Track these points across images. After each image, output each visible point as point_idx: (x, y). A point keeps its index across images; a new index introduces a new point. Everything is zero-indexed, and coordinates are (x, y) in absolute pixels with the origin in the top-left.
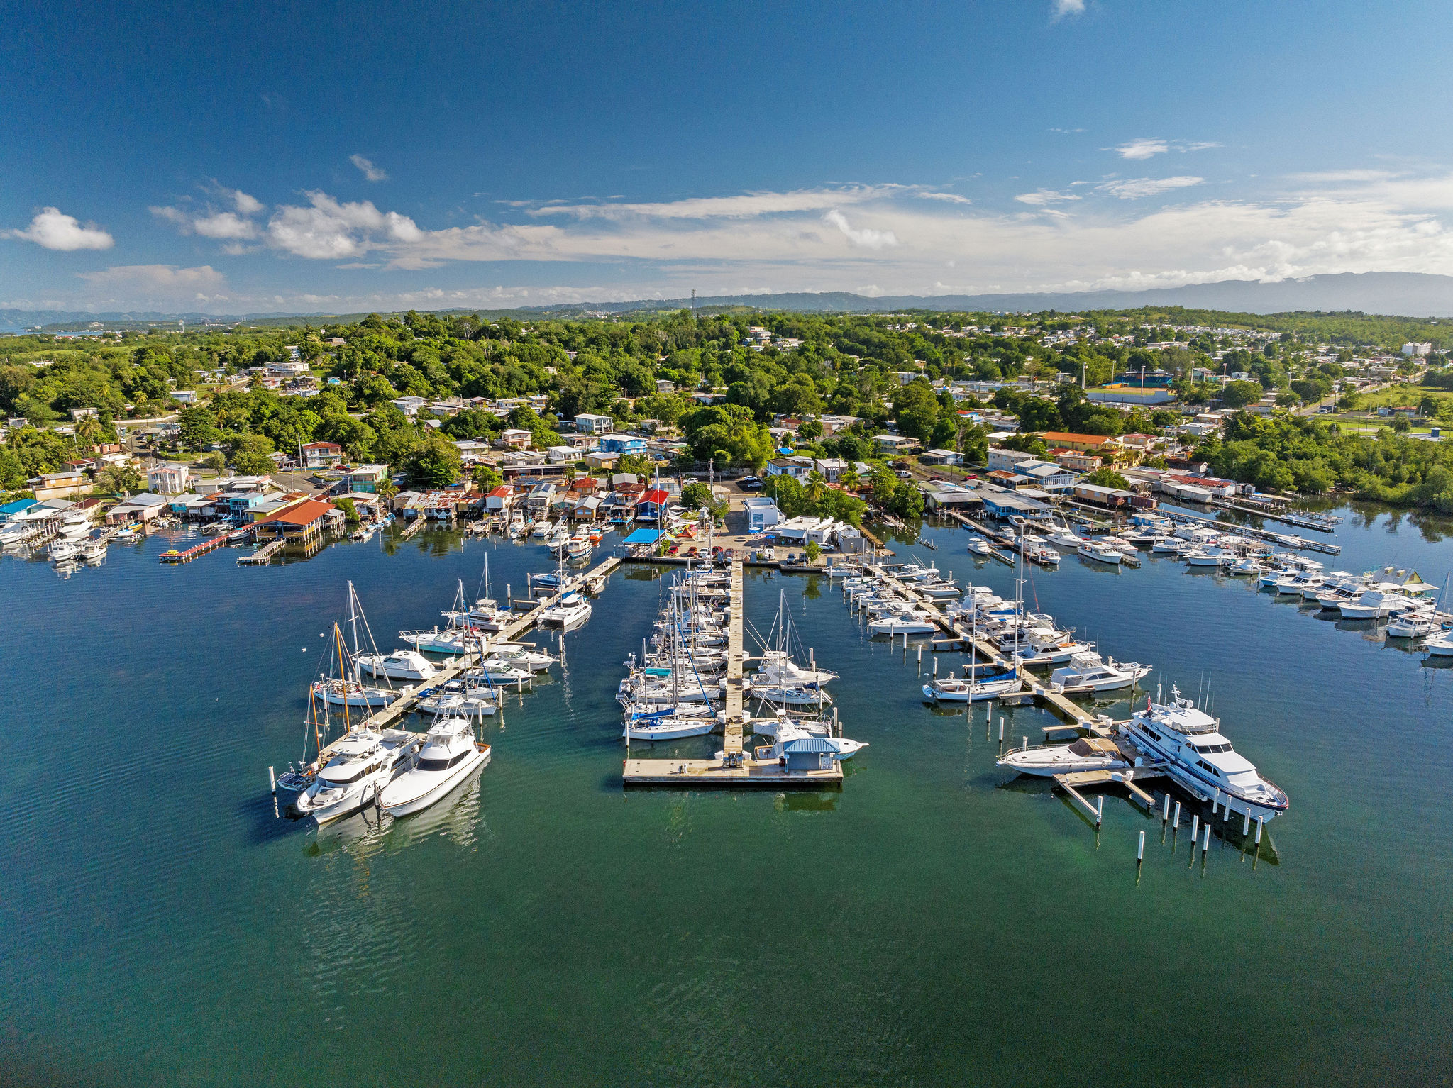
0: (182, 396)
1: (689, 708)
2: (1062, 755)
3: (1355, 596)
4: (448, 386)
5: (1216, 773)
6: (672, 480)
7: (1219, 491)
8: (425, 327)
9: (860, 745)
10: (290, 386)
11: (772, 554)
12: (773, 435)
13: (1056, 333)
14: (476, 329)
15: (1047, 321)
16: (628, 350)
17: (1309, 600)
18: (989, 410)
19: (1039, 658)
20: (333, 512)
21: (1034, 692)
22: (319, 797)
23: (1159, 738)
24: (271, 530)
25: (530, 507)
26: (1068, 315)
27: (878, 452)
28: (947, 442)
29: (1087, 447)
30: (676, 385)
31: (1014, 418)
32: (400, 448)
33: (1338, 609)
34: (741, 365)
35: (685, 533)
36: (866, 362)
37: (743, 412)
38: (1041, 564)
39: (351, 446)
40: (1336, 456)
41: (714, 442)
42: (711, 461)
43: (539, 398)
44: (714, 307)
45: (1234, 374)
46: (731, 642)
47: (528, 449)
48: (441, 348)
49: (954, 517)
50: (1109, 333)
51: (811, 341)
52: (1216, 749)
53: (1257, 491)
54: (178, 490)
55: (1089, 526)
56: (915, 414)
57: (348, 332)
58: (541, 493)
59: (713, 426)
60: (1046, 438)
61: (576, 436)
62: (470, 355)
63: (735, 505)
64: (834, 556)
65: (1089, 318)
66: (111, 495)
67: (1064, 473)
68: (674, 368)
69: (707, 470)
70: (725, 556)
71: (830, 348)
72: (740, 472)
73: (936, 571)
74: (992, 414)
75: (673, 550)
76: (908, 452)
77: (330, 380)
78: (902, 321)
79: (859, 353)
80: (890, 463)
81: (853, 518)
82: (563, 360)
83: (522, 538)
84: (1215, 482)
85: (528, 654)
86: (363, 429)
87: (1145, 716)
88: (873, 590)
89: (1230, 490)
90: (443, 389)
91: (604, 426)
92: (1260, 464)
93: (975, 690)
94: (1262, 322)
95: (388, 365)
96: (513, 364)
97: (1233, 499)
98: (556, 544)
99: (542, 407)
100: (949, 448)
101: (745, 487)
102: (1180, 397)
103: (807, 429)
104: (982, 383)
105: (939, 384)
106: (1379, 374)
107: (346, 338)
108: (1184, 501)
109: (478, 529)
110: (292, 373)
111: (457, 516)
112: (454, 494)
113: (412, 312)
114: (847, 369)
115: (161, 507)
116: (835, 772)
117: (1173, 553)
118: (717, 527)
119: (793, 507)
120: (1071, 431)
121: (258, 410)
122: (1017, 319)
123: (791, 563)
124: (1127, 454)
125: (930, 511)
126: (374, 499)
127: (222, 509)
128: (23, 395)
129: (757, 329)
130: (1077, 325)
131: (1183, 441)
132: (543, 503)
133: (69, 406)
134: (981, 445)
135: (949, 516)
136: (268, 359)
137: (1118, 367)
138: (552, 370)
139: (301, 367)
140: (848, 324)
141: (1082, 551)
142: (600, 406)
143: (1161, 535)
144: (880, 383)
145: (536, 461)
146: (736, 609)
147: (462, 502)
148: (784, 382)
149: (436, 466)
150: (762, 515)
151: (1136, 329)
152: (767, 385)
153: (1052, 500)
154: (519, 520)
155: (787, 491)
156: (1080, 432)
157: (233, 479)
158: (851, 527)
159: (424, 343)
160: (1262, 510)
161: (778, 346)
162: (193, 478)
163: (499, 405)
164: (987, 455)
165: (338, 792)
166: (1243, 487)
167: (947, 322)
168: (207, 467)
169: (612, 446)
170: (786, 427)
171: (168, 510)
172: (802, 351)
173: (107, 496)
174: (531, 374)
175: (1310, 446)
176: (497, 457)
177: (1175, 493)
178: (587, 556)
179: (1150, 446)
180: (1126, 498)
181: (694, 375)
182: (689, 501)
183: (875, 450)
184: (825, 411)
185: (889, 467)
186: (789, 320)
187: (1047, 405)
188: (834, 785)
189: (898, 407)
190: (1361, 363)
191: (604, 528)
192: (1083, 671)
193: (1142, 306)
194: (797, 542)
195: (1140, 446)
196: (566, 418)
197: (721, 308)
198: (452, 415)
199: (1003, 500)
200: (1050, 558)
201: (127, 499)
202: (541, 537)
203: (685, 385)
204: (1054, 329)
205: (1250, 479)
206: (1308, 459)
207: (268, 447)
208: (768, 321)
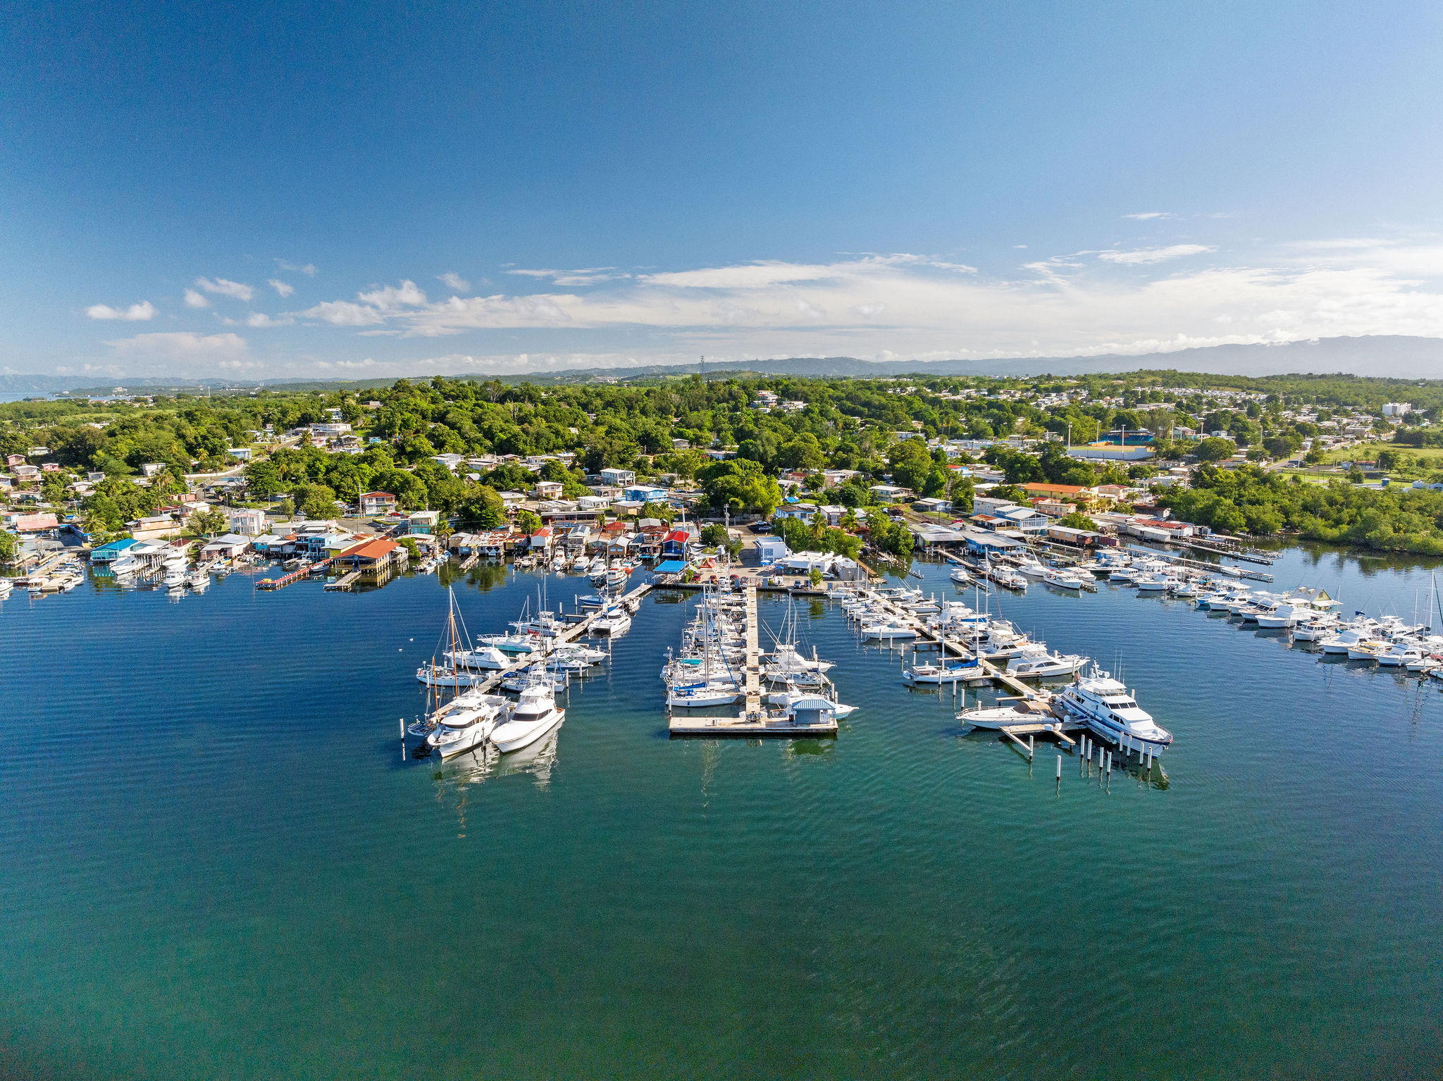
0: (238, 453)
1: (718, 686)
2: (1008, 713)
3: (1271, 609)
4: (481, 444)
5: (1122, 722)
6: (691, 524)
7: (1177, 533)
8: (453, 391)
9: (852, 708)
10: (335, 444)
11: (781, 581)
12: (781, 486)
13: (1049, 395)
14: (501, 393)
15: (1043, 384)
16: (644, 412)
17: (1234, 615)
18: (979, 465)
19: (1000, 654)
20: (399, 549)
21: (992, 676)
22: (442, 737)
23: (1083, 701)
24: (348, 563)
25: (569, 545)
26: (1064, 379)
27: (875, 500)
28: (937, 492)
29: (1062, 496)
30: (691, 442)
31: (1001, 472)
32: (451, 496)
33: (1256, 621)
34: (750, 425)
35: (706, 564)
36: (867, 422)
37: (753, 466)
38: (1011, 589)
39: (404, 495)
40: (1286, 502)
41: (729, 491)
42: (727, 506)
43: (566, 455)
44: (721, 372)
45: (1214, 433)
46: (748, 643)
47: (559, 498)
48: (472, 411)
49: (940, 554)
50: (1100, 395)
51: (815, 404)
52: (1124, 706)
53: (1212, 532)
54: (256, 532)
55: (1058, 560)
56: (909, 467)
57: (384, 396)
58: (579, 534)
59: (728, 477)
60: (1027, 488)
61: (603, 488)
62: (499, 416)
63: (748, 542)
64: (834, 583)
65: (1084, 381)
66: (198, 536)
67: (1038, 516)
68: (687, 428)
69: (723, 515)
70: (742, 582)
71: (833, 410)
72: (751, 517)
73: (919, 592)
74: (982, 468)
75: (697, 577)
76: (902, 500)
77: (371, 439)
78: (903, 385)
79: (860, 414)
80: (886, 510)
81: (851, 553)
82: (585, 421)
83: (565, 570)
84: (1175, 525)
85: (585, 650)
86: (414, 480)
87: (1074, 686)
88: (866, 606)
89: (1188, 531)
90: (477, 447)
91: (627, 479)
92: (1215, 509)
93: (944, 674)
94: (1253, 384)
95: (424, 426)
96: (541, 425)
97: (1190, 539)
98: (595, 574)
99: (569, 463)
100: (939, 496)
101: (755, 530)
102: (1158, 454)
103: (811, 481)
104: (975, 441)
105: (934, 443)
106: (1353, 432)
107: (383, 401)
108: (1146, 541)
109: (526, 563)
110: (337, 433)
111: (505, 554)
112: (501, 535)
113: (438, 377)
114: (848, 429)
115: (245, 546)
116: (832, 725)
117: (1127, 581)
118: (733, 561)
119: (799, 543)
120: (1052, 482)
121: (314, 465)
122: (1014, 382)
123: (797, 588)
124: (1100, 502)
125: (918, 549)
126: (431, 539)
127: (301, 547)
128: (99, 452)
129: (764, 392)
130: (1072, 388)
131: (1153, 491)
132: (580, 541)
133: (140, 462)
134: (967, 494)
135: (936, 552)
136: (312, 420)
137: (1103, 426)
138: (574, 431)
139: (343, 428)
140: (851, 387)
141: (1047, 580)
142: (622, 462)
143: (1117, 566)
144: (879, 442)
145: (569, 509)
146: (752, 621)
147: (509, 541)
148: (790, 440)
149: (484, 511)
150: (772, 550)
151: (1126, 391)
152: (775, 442)
153: (1028, 540)
154: (561, 556)
155: (793, 529)
156: (1059, 483)
157: (304, 523)
158: (849, 559)
159: (456, 406)
160: (1214, 548)
161: (784, 408)
162: (269, 522)
163: (529, 462)
164: (972, 503)
165: (456, 734)
166: (1200, 529)
167: (946, 385)
168: (279, 514)
169: (636, 495)
170: (792, 479)
171: (252, 548)
172: (806, 412)
173: (194, 537)
174: (557, 433)
175: (1266, 493)
176: (533, 506)
177: (1139, 534)
178: (622, 584)
179: (1123, 496)
180: (1093, 538)
181: (707, 434)
182: (708, 540)
183: (873, 499)
184: (827, 466)
185: (885, 513)
186: (794, 384)
187: (1029, 460)
188: (831, 734)
189: (894, 461)
190: (1339, 422)
191: (635, 563)
192: (1031, 660)
193: (1136, 370)
194: (802, 572)
195: (1113, 496)
196: (591, 472)
197: (728, 373)
198: (490, 469)
199: (982, 539)
200: (1019, 584)
201: (212, 539)
202: (581, 570)
203: (699, 443)
204: (1047, 392)
205: (1207, 522)
206: (1260, 505)
207: (330, 496)
208: (775, 385)
